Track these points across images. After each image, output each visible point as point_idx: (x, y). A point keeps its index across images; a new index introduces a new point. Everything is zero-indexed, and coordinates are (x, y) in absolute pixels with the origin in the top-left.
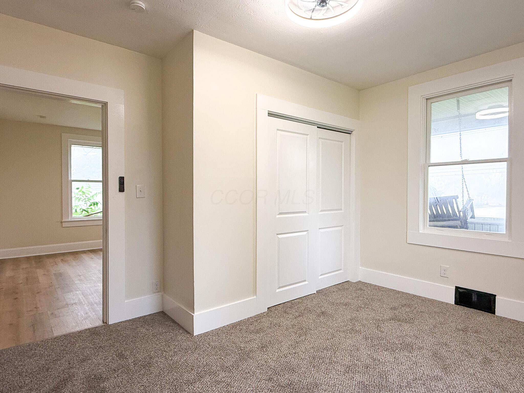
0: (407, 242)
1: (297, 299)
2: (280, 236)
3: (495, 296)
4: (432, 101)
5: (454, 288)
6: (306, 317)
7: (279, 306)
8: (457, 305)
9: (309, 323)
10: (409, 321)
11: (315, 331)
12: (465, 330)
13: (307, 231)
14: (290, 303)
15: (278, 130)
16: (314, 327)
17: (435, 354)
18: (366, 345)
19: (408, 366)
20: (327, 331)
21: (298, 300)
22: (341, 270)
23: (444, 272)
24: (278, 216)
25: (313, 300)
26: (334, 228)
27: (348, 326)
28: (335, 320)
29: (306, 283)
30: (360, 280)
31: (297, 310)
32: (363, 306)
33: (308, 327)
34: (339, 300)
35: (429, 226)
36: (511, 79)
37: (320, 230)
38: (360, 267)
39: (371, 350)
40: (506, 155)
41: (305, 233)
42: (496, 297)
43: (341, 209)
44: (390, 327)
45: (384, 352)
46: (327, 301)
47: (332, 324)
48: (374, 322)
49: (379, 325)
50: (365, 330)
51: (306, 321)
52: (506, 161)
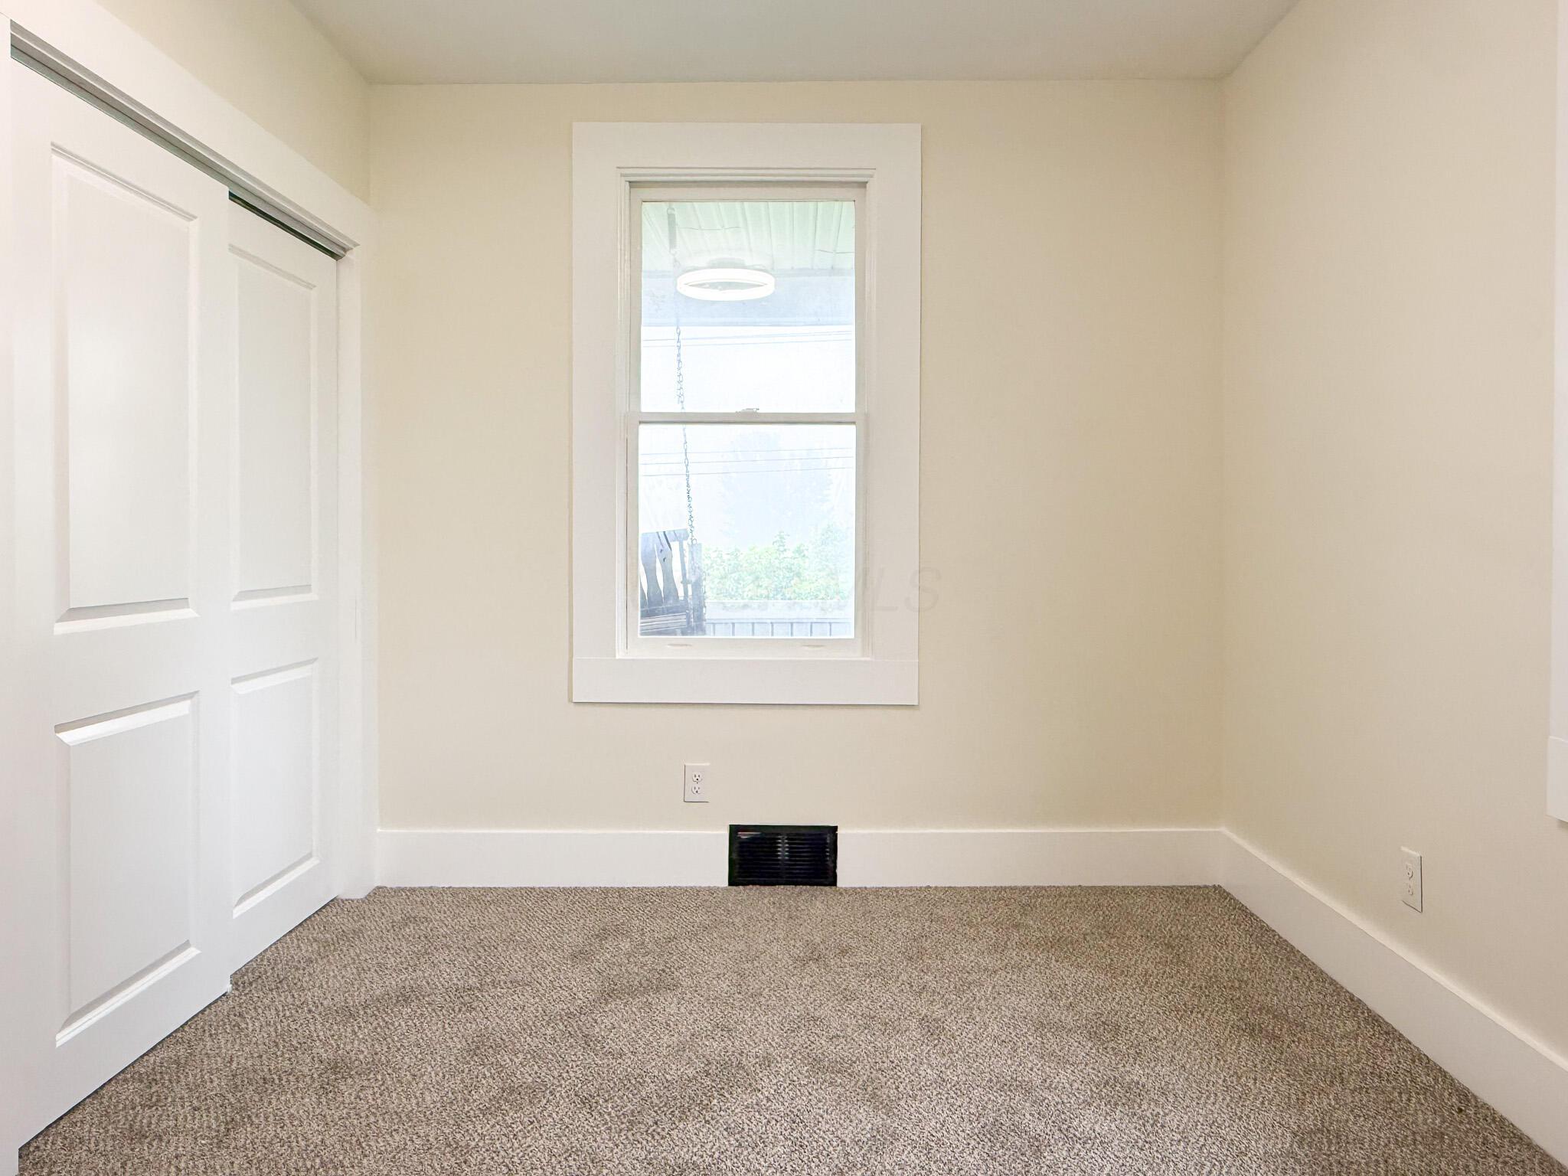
0: (570, 700)
1: (154, 1048)
2: (68, 737)
3: (836, 828)
4: (647, 193)
5: (726, 833)
6: (266, 1118)
7: (78, 1116)
8: (737, 884)
9: (306, 1139)
10: (662, 983)
11: (365, 1161)
12: (815, 956)
13: (190, 696)
14: (125, 1080)
15: (57, 149)
16: (347, 1146)
17: (816, 1064)
18: (610, 1128)
19: (786, 1139)
20: (418, 1142)
21: (163, 1054)
22: (309, 856)
23: (697, 786)
24: (61, 629)
25: (243, 1026)
26: (279, 675)
27: (484, 1082)
28: (409, 1077)
29: (192, 952)
30: (379, 885)
31: (196, 1103)
32: (473, 981)
33: (318, 1161)
34: (363, 989)
35: (642, 634)
36: (865, 179)
37: (236, 686)
38: (379, 830)
39: (638, 1136)
40: (848, 406)
41: (183, 708)
42: (839, 832)
43: (307, 588)
44: (624, 1026)
45: (681, 1126)
46: (310, 1011)
47: (414, 1101)
48: (561, 1027)
49: (586, 1036)
50: (556, 1074)
51: (283, 1135)
52: (854, 423)
